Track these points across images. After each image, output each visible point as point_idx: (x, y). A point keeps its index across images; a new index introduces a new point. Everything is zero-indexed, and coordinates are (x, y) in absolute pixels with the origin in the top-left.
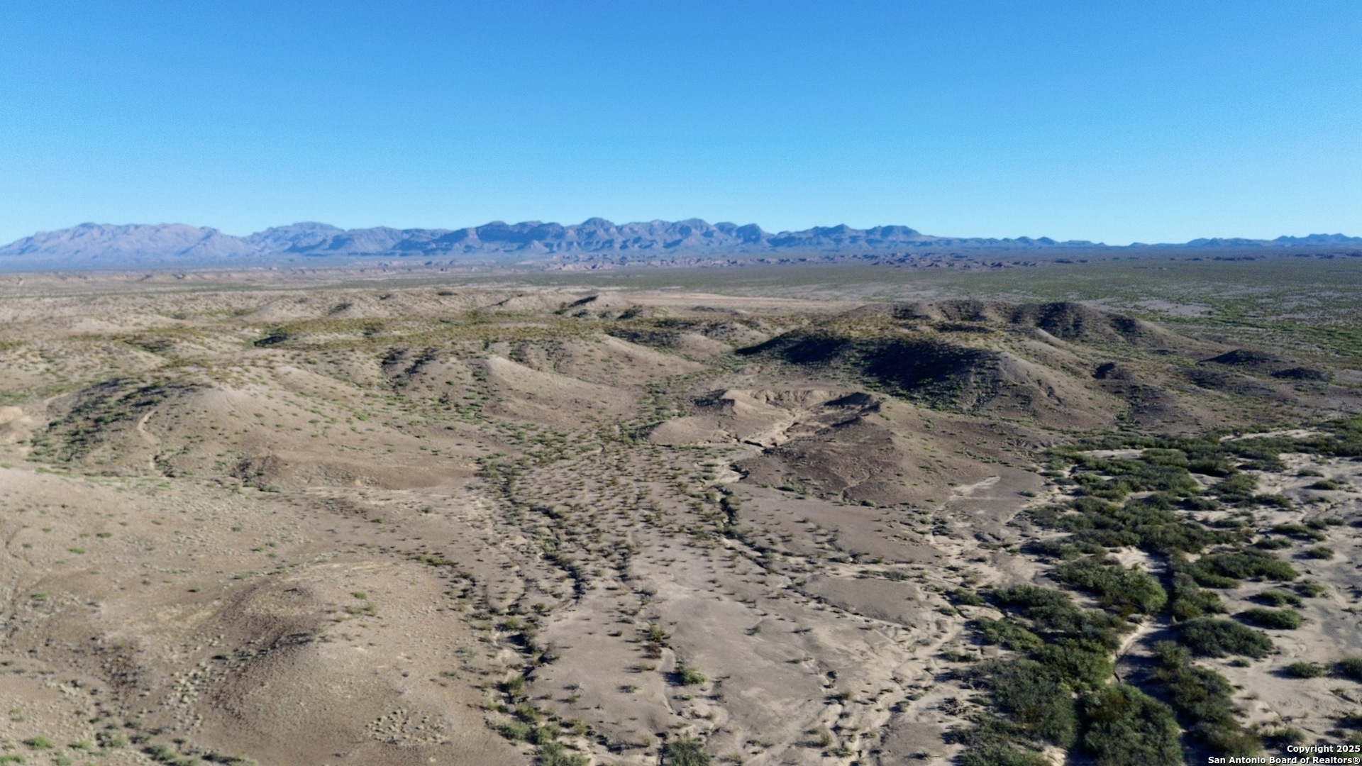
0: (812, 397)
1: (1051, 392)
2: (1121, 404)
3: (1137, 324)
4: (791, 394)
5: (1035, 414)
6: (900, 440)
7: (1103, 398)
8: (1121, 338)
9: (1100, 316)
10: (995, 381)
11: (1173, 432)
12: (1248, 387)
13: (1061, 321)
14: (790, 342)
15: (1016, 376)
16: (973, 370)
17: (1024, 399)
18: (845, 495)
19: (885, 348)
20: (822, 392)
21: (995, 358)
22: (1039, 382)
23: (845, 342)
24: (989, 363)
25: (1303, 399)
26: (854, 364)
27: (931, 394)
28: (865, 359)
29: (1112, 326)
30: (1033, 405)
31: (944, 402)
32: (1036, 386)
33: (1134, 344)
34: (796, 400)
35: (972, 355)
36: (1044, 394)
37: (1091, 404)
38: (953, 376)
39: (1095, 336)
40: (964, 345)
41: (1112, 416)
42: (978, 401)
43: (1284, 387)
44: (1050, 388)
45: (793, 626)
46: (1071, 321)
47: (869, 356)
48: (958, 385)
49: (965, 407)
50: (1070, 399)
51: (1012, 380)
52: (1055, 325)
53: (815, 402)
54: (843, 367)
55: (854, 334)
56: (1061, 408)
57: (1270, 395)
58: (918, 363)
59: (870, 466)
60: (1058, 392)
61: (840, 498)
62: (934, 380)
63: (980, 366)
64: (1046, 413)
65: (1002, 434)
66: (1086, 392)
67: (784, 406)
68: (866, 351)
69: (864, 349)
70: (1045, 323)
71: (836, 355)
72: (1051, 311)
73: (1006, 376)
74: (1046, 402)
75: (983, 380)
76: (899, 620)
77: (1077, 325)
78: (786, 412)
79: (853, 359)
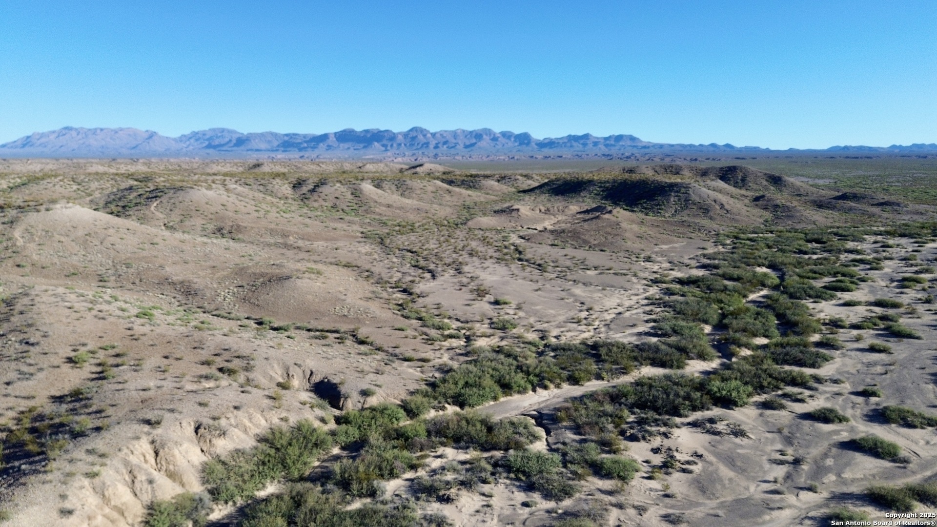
0: (569, 209)
1: (722, 206)
2: (768, 215)
3: (783, 179)
4: (556, 208)
5: (711, 218)
6: (624, 225)
7: (757, 211)
8: (772, 188)
9: (759, 174)
10: (687, 200)
11: (799, 227)
12: (851, 209)
13: (733, 177)
14: (554, 184)
15: (700, 197)
16: (673, 194)
17: (705, 210)
18: (590, 247)
19: (616, 184)
20: (575, 207)
21: (687, 187)
22: (715, 201)
23: (590, 182)
24: (683, 190)
25: (885, 215)
26: (596, 194)
27: (646, 209)
28: (603, 191)
29: (767, 180)
30: (711, 213)
31: (654, 212)
32: (713, 203)
33: (781, 191)
34: (559, 211)
35: (672, 186)
36: (718, 207)
37: (748, 214)
38: (659, 198)
39: (755, 187)
40: (667, 181)
41: (761, 220)
42: (676, 212)
43: (876, 210)
44: (722, 204)
45: (560, 289)
46: (740, 178)
47: (606, 189)
48: (663, 203)
49: (667, 215)
50: (735, 210)
51: (697, 199)
52: (729, 180)
53: (571, 212)
54: (588, 196)
55: (596, 178)
56: (728, 215)
57: (864, 213)
58: (637, 191)
59: (605, 235)
60: (727, 207)
61: (587, 248)
62: (648, 200)
63: (677, 192)
64: (718, 218)
65: (689, 226)
66: (745, 208)
67: (551, 214)
68: (604, 187)
69: (603, 185)
70: (723, 178)
71: (585, 189)
72: (727, 171)
73: (694, 197)
74: (718, 212)
75: (679, 200)
76: (622, 287)
77: (743, 180)
78: (552, 217)
79: (595, 192)
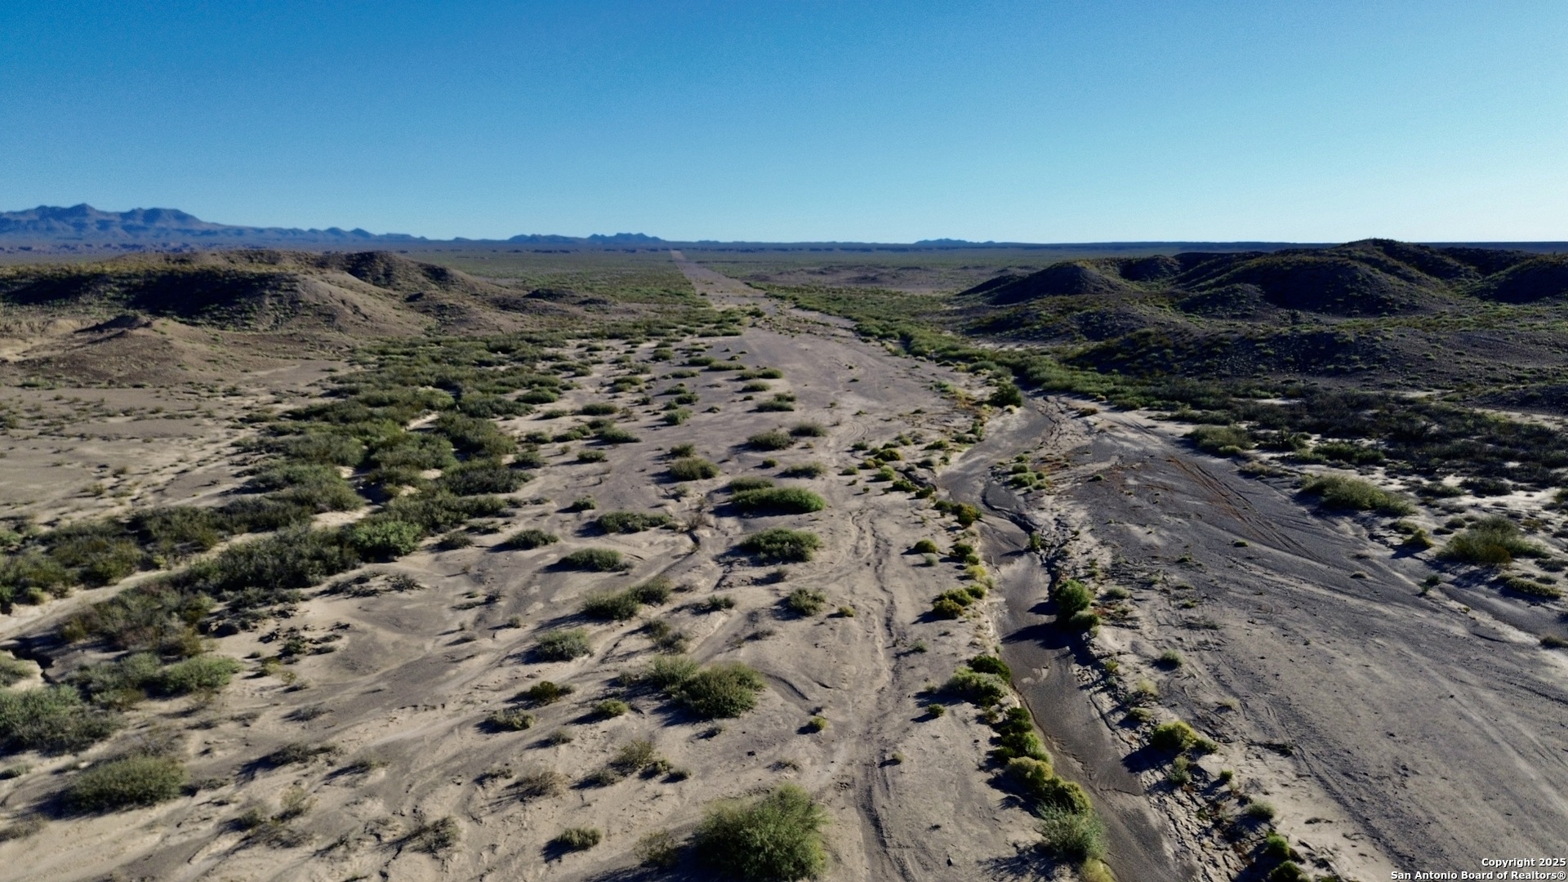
0: (56, 326)
1: (356, 310)
2: (431, 321)
3: (448, 272)
4: (24, 325)
5: (340, 329)
6: (178, 343)
7: (413, 316)
8: (434, 286)
9: (411, 265)
10: (294, 302)
11: (478, 334)
12: (545, 310)
13: (370, 271)
14: (14, 284)
15: (317, 297)
16: (267, 292)
17: (329, 317)
18: (111, 382)
19: (154, 280)
20: (71, 322)
21: (292, 280)
22: (343, 302)
23: (98, 278)
24: (285, 285)
25: (590, 316)
26: (113, 299)
27: (219, 319)
28: (126, 292)
29: (424, 275)
30: (338, 322)
31: (236, 324)
32: (341, 305)
33: (447, 290)
34: (32, 330)
35: (263, 279)
36: (349, 311)
37: (399, 320)
38: (243, 300)
39: (407, 285)
40: (254, 270)
41: (421, 329)
42: (277, 322)
43: (578, 310)
44: (356, 307)
45: (51, 451)
46: (381, 271)
47: (132, 289)
48: (251, 307)
49: (261, 328)
50: (377, 315)
51: (313, 300)
52: (365, 275)
53: (61, 332)
54: (97, 302)
55: (108, 269)
56: (368, 323)
57: (564, 314)
58: (198, 290)
59: (141, 362)
60: (363, 310)
61: (105, 384)
62: (221, 305)
63: (275, 288)
64: (352, 327)
65: (303, 341)
66: (394, 311)
67: (15, 337)
68: (129, 285)
69: (125, 282)
70: (354, 272)
71: (87, 290)
72: (358, 261)
73: (305, 296)
74: (351, 318)
75: (280, 302)
77: (387, 275)
78: (20, 342)
79: (111, 294)
